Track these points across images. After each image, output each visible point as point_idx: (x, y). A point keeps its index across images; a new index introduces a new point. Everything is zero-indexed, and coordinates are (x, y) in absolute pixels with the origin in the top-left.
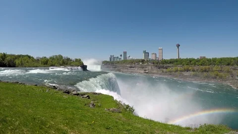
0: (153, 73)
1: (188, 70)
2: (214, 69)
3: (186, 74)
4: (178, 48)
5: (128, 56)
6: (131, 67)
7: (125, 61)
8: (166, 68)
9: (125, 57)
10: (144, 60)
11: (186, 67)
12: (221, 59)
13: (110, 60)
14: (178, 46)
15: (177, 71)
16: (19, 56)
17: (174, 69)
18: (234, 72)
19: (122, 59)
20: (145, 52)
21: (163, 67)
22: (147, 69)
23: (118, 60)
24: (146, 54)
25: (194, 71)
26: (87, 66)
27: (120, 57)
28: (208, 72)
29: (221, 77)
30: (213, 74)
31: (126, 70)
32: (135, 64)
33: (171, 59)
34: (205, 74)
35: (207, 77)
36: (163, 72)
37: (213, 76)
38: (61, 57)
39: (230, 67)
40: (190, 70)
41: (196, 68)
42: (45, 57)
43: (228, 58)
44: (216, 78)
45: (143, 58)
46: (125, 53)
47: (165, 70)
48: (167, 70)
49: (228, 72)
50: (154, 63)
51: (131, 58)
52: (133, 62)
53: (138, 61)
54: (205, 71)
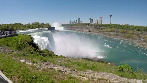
0: (94, 32)
1: (113, 31)
2: (129, 32)
3: (112, 33)
4: (111, 17)
5: (80, 21)
6: (81, 28)
7: (79, 24)
8: (101, 29)
9: (79, 22)
10: (89, 24)
11: (113, 29)
12: (136, 27)
13: (70, 23)
14: (111, 16)
15: (107, 31)
16: (15, 24)
17: (105, 30)
18: (141, 35)
19: (77, 23)
20: (90, 19)
21: (100, 29)
22: (90, 29)
23: (75, 23)
24: (91, 20)
25: (117, 32)
26: (54, 27)
27: (75, 22)
28: (125, 33)
29: (133, 38)
30: (128, 35)
31: (78, 30)
32: (84, 26)
33: (106, 24)
34: (123, 34)
35: (124, 37)
36: (99, 31)
37: (128, 36)
38: (38, 23)
39: (139, 32)
40: (115, 31)
41: (118, 30)
42: (29, 24)
43: (140, 27)
44: (129, 38)
45: (89, 23)
46: (79, 19)
47: (100, 30)
48: (102, 30)
49: (138, 35)
50: (95, 26)
51: (82, 22)
52: (83, 24)
53: (86, 24)
54: (124, 33)
